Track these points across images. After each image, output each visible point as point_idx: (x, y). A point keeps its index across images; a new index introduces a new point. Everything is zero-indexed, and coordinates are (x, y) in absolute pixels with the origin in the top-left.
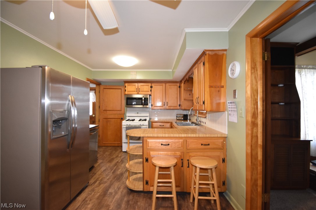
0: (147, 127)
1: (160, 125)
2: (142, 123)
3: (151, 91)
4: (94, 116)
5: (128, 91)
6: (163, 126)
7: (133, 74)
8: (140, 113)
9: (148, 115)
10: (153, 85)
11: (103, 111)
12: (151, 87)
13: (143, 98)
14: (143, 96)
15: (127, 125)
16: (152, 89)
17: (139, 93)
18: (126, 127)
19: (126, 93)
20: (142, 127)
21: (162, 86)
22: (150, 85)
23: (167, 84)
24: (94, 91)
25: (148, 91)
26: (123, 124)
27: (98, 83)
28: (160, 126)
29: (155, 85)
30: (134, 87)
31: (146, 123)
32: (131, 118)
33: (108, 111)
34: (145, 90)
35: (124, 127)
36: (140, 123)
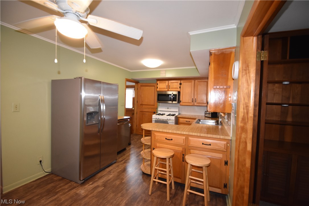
0: (173, 122)
1: (186, 121)
2: (169, 117)
3: (180, 87)
4: (133, 109)
5: (160, 88)
6: (189, 122)
7: (163, 73)
8: (170, 108)
9: (177, 110)
10: (182, 82)
11: (140, 105)
12: (181, 84)
13: (172, 95)
14: (172, 93)
15: (156, 119)
16: (182, 86)
17: (169, 90)
18: (155, 120)
19: (158, 90)
20: (168, 121)
21: (190, 83)
22: (179, 82)
23: (196, 81)
24: (134, 88)
25: (177, 88)
26: (153, 117)
27: (137, 82)
28: (187, 122)
29: (184, 82)
30: (165, 84)
31: (173, 118)
32: (161, 113)
33: (143, 106)
34: (174, 87)
35: (154, 120)
36: (167, 118)
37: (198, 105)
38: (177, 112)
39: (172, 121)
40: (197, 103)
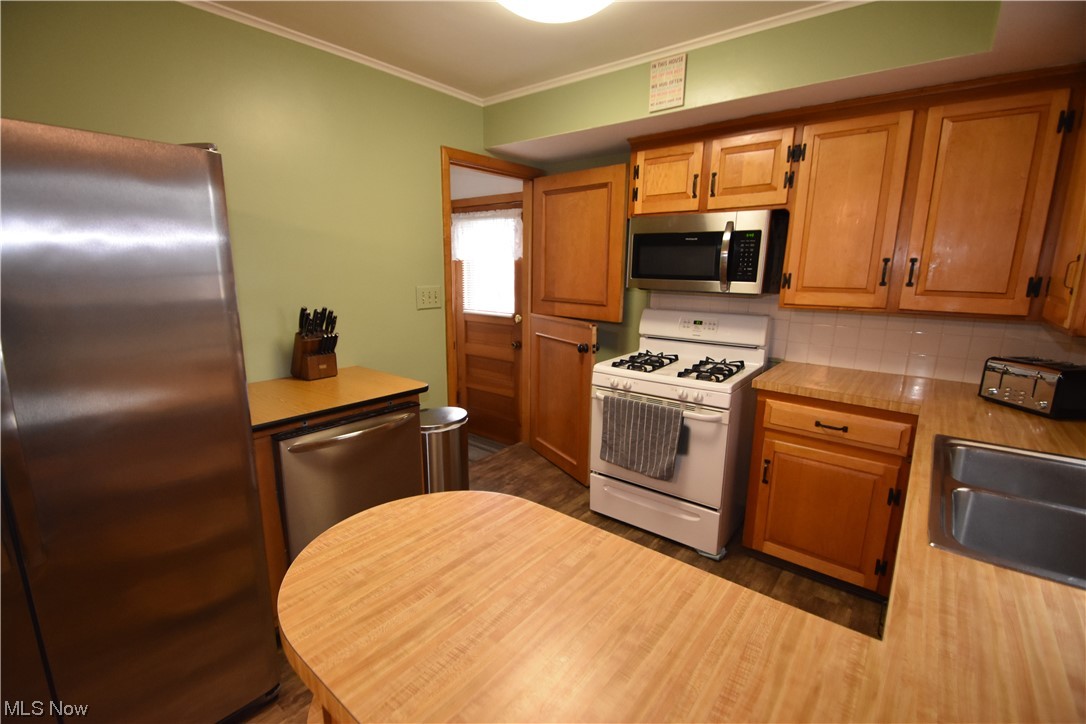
0: (717, 421)
1: (818, 424)
2: (694, 387)
3: (790, 180)
4: (518, 318)
5: (649, 198)
6: (845, 429)
7: (665, 79)
8: (713, 325)
9: (759, 338)
10: (808, 135)
11: (543, 300)
12: (796, 153)
13: (727, 237)
14: (730, 225)
15: (614, 388)
16: (803, 166)
17: (712, 203)
19: (639, 208)
20: (686, 413)
21: (879, 139)
22: (786, 137)
23: (933, 115)
25: (770, 187)
26: (596, 379)
28: (819, 430)
29: (822, 136)
30: (681, 166)
31: (720, 393)
33: (556, 304)
34: (743, 184)
36: (680, 391)
37: (924, 303)
38: (756, 348)
39: (716, 415)
40: (927, 292)
